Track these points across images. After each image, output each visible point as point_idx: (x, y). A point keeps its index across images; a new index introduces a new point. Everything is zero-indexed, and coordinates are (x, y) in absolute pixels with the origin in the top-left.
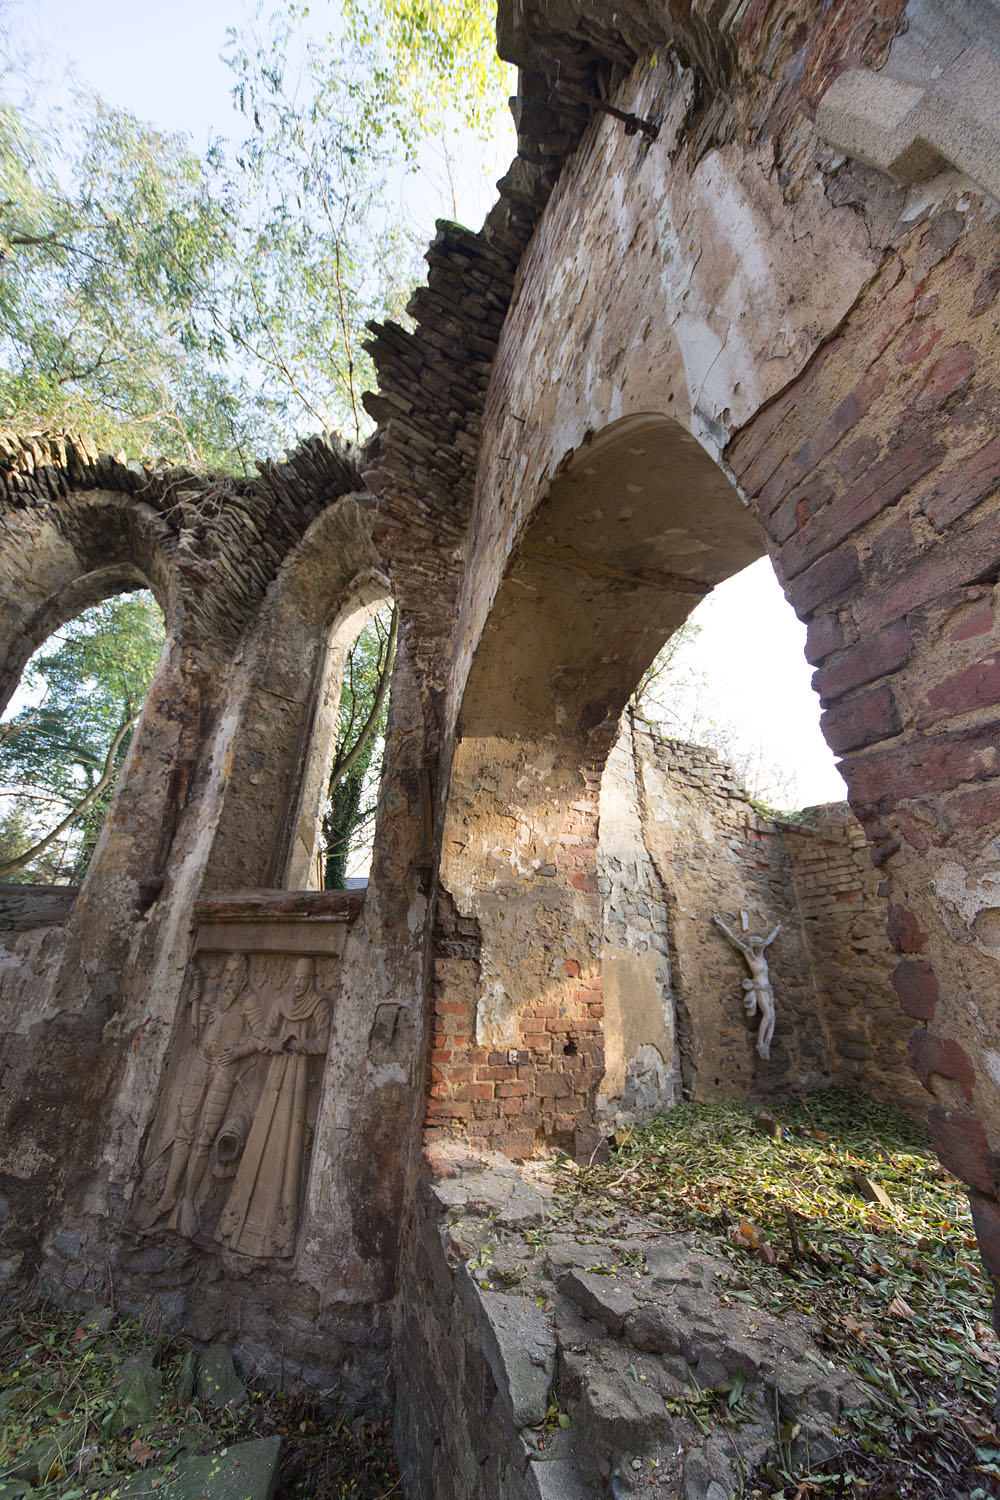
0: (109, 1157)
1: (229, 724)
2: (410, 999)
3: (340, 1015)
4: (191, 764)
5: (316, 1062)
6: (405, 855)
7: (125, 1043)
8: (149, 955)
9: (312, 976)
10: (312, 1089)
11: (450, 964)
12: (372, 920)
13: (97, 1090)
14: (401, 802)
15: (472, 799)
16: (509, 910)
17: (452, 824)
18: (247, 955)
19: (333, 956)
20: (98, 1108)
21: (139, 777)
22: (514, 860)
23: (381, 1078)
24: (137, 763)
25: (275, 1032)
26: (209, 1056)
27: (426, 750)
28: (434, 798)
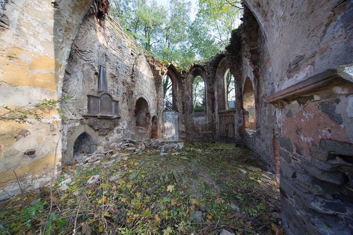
0: (217, 132)
1: (216, 93)
2: (242, 119)
3: (235, 121)
4: (213, 98)
5: (234, 124)
6: (239, 106)
7: (215, 124)
8: (215, 117)
9: (232, 118)
10: (234, 126)
11: (245, 115)
12: (237, 112)
13: (214, 127)
14: (238, 100)
15: (246, 100)
16: (252, 110)
17: (244, 103)
18: (225, 116)
19: (233, 116)
20: (215, 129)
21: (209, 101)
22: (252, 105)
23: (240, 125)
24: (208, 99)
25: (229, 122)
26: (223, 124)
27: (240, 95)
28: (242, 100)
